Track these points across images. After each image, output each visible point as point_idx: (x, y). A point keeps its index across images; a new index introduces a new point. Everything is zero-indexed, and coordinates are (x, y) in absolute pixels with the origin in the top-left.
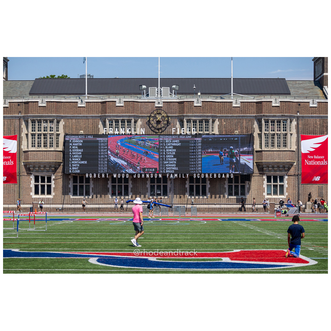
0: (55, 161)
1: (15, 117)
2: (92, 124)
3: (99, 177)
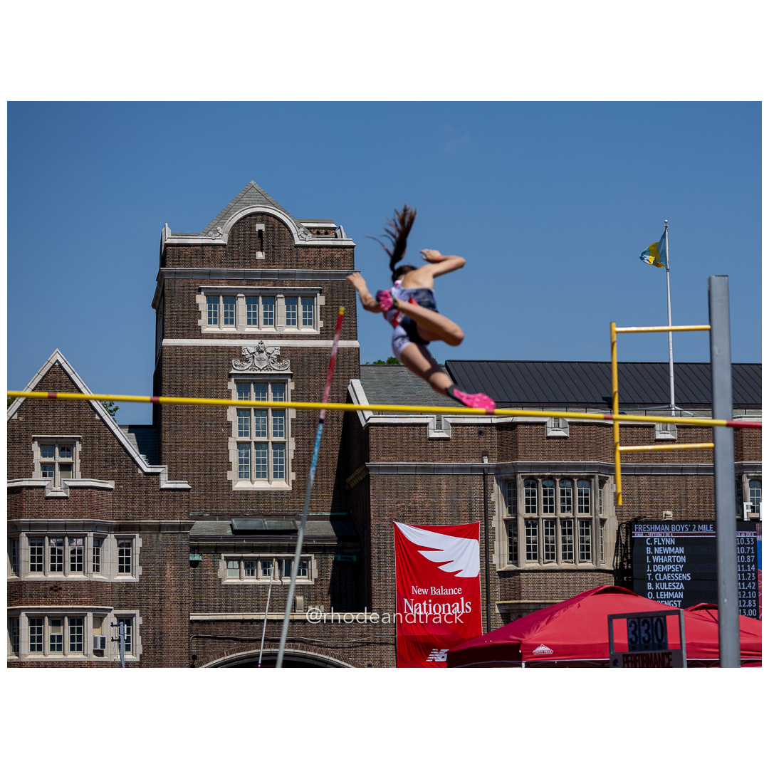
1: (472, 469)
2: (698, 490)
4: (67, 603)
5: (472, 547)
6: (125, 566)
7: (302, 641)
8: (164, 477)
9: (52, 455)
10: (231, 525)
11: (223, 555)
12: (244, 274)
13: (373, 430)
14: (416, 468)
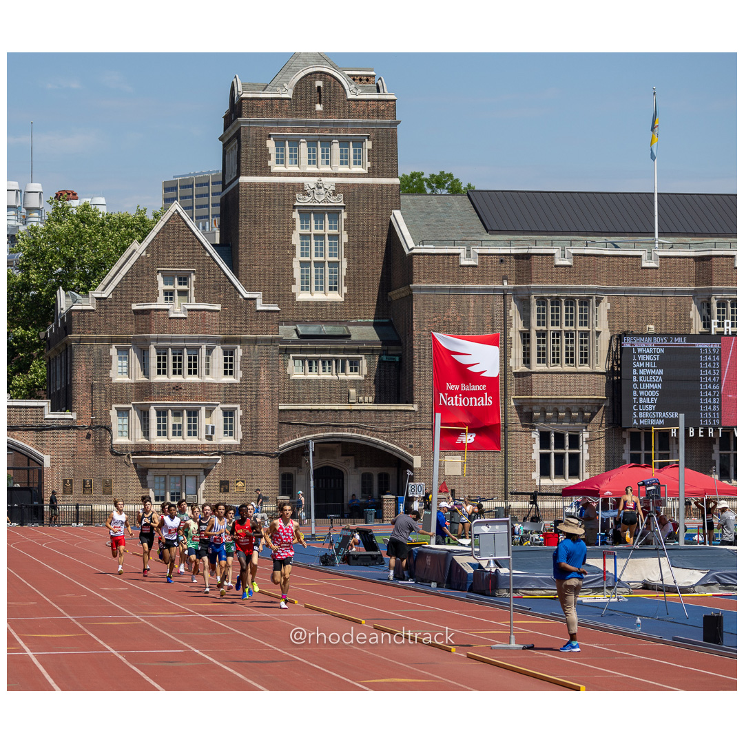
0: (595, 397)
1: (495, 290)
2: (676, 308)
3: (700, 436)
4: (186, 400)
5: (494, 352)
6: (228, 370)
7: (358, 427)
8: (259, 302)
9: (172, 283)
10: (296, 330)
11: (291, 356)
12: (306, 123)
13: (415, 258)
14: (450, 290)
